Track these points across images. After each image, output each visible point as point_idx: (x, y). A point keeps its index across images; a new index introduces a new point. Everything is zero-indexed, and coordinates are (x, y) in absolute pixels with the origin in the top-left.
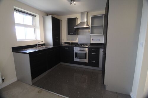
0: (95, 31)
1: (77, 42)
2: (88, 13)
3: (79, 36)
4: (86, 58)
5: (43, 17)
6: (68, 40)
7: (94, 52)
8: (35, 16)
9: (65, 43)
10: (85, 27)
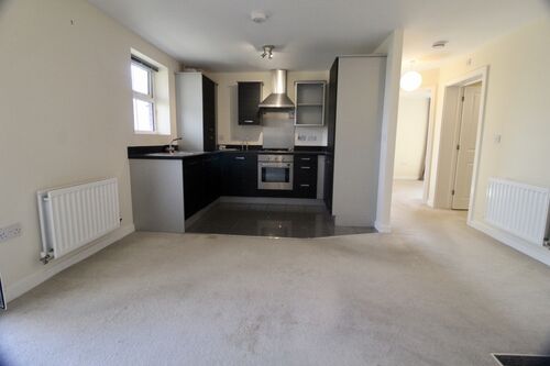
0: (306, 116)
1: (260, 143)
2: (289, 74)
3: (265, 129)
4: (287, 180)
5: (175, 74)
6: (234, 138)
7: (306, 163)
8: (156, 69)
9: (228, 147)
10: (278, 105)
